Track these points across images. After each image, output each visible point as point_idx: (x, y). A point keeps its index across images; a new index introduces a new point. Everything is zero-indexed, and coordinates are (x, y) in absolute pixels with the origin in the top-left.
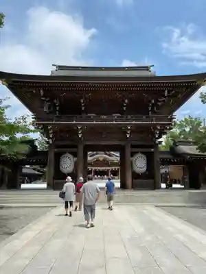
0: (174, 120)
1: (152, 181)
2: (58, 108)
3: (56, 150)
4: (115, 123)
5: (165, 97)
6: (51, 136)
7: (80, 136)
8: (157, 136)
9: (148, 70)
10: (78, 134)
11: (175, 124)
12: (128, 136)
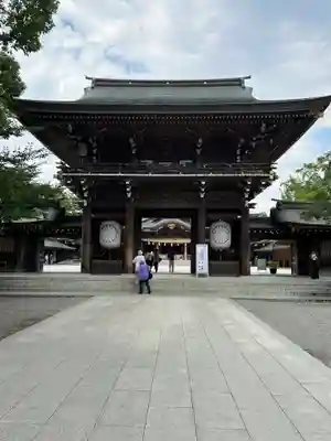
0: (274, 170)
1: (237, 263)
2: (95, 151)
3: (93, 216)
4: (181, 175)
5: (263, 134)
6: (86, 195)
7: (129, 195)
8: (247, 196)
9: (240, 85)
10: (125, 192)
11: (275, 178)
12: (202, 196)
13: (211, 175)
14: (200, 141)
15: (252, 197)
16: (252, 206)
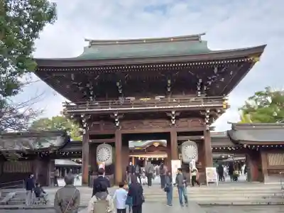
0: (226, 101)
2: (91, 93)
3: (91, 141)
4: (156, 107)
5: (215, 75)
6: (85, 126)
7: (117, 125)
8: (207, 122)
9: (198, 40)
10: (114, 122)
11: (228, 107)
12: (173, 123)
13: (179, 106)
14: (169, 82)
15: (211, 122)
16: (212, 128)
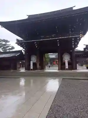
4: (51, 39)
6: (25, 48)
7: (37, 47)
8: (73, 44)
9: (72, 9)
12: (58, 45)
13: (60, 38)
